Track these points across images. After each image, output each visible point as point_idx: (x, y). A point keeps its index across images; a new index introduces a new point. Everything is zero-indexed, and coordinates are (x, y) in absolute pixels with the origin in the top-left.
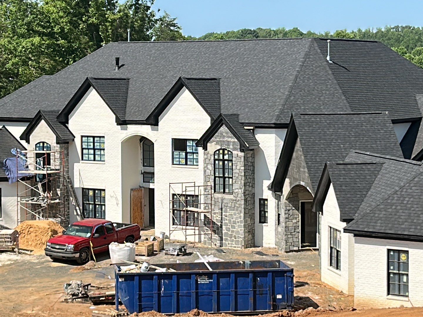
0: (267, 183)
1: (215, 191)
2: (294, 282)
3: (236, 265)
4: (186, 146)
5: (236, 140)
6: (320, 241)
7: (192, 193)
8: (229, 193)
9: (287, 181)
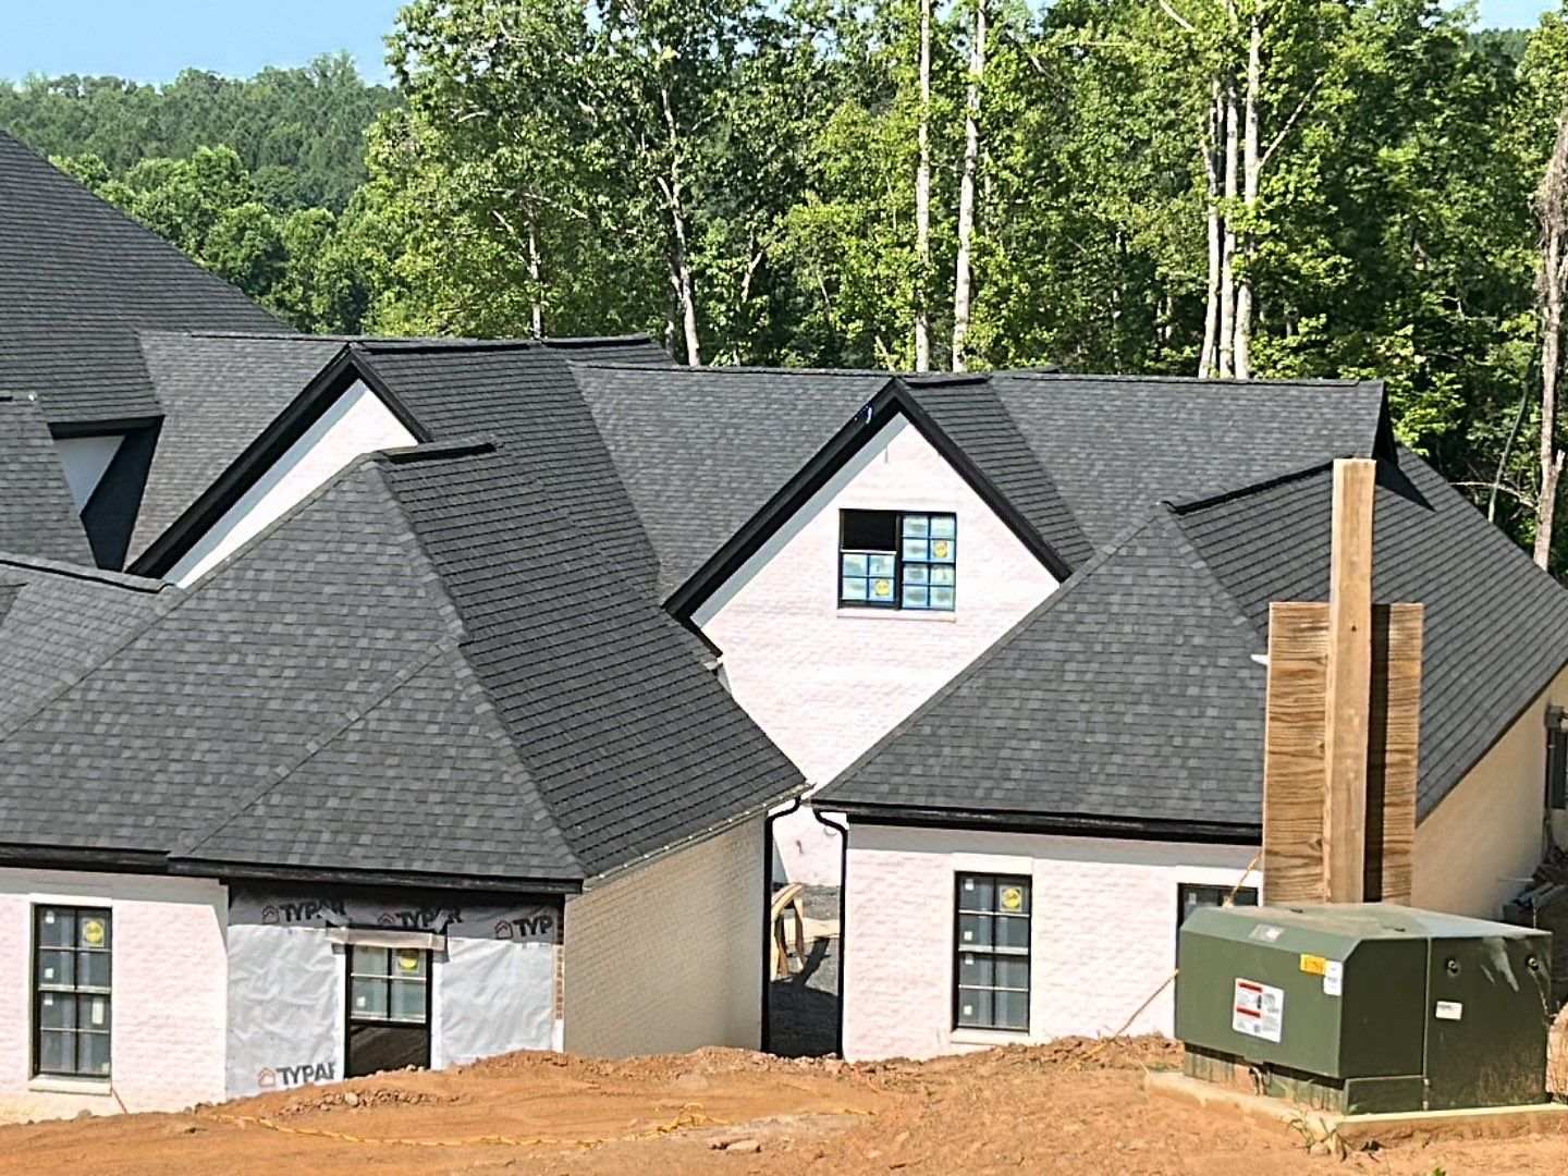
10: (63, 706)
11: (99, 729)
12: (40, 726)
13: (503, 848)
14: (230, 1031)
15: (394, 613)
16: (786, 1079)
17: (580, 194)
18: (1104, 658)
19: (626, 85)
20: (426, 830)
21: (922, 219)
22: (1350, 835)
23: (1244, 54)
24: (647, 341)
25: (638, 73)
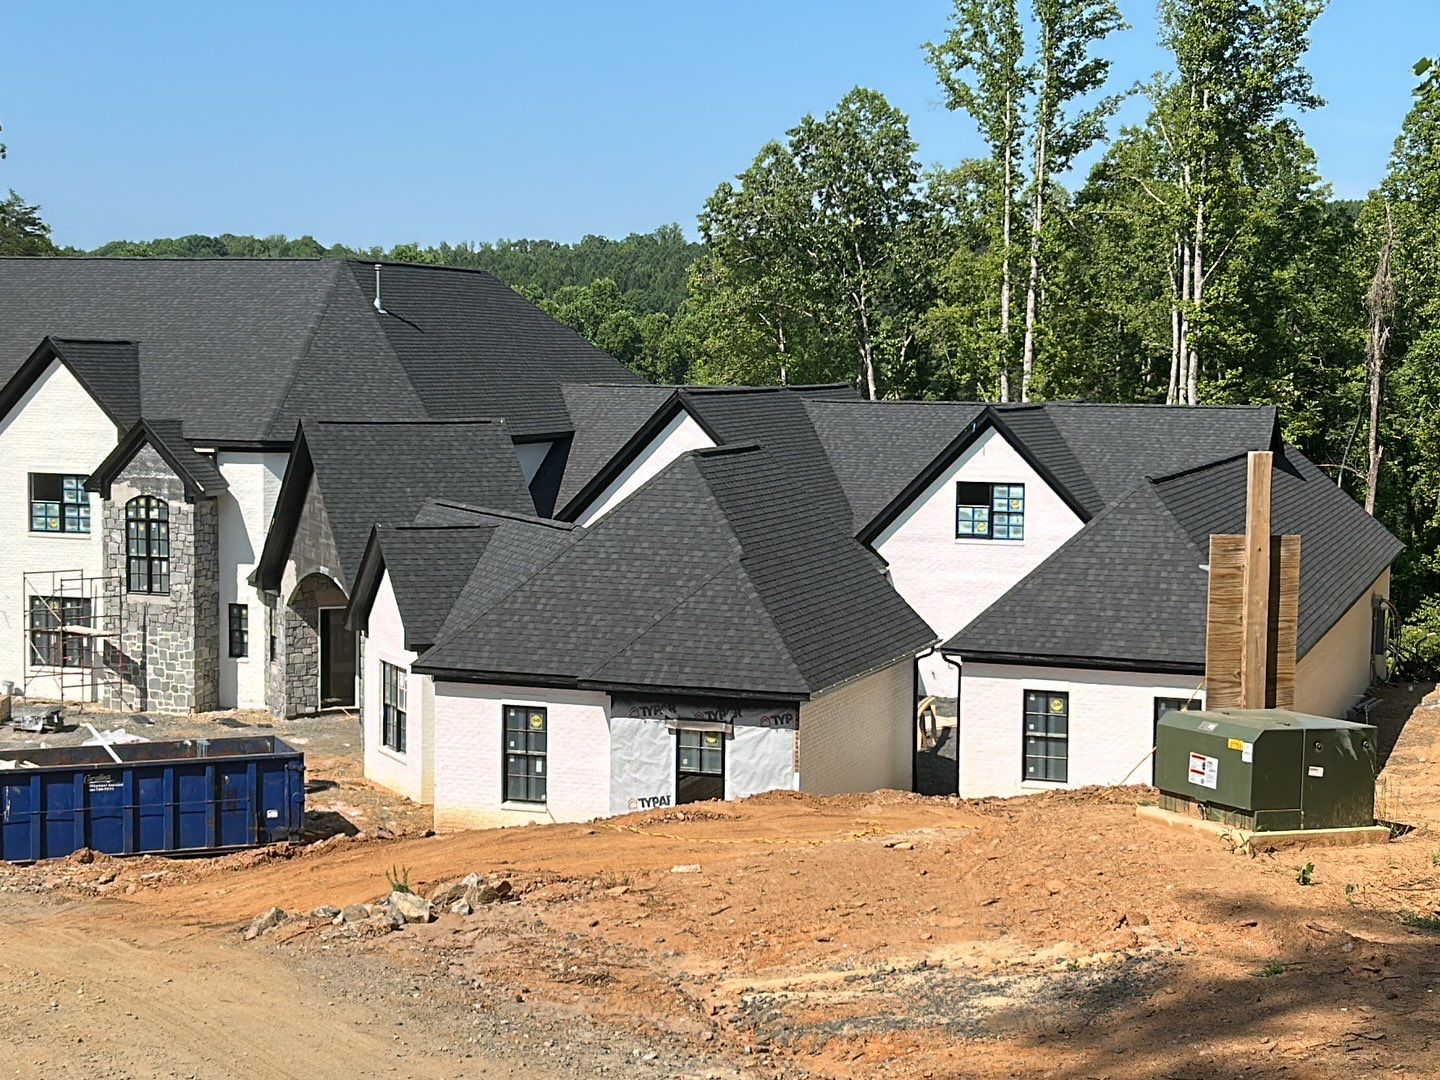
0: (245, 571)
1: (129, 590)
2: (306, 781)
3: (176, 749)
4: (63, 489)
5: (176, 477)
6: (362, 692)
7: (77, 594)
8: (161, 593)
9: (291, 566)
10: (520, 594)
11: (540, 607)
12: (507, 606)
13: (765, 675)
14: (612, 777)
15: (703, 542)
16: (927, 808)
17: (808, 303)
18: (1111, 567)
19: (835, 240)
20: (721, 665)
21: (1005, 315)
22: (1258, 670)
23: (1194, 217)
24: (846, 386)
25: (841, 233)
